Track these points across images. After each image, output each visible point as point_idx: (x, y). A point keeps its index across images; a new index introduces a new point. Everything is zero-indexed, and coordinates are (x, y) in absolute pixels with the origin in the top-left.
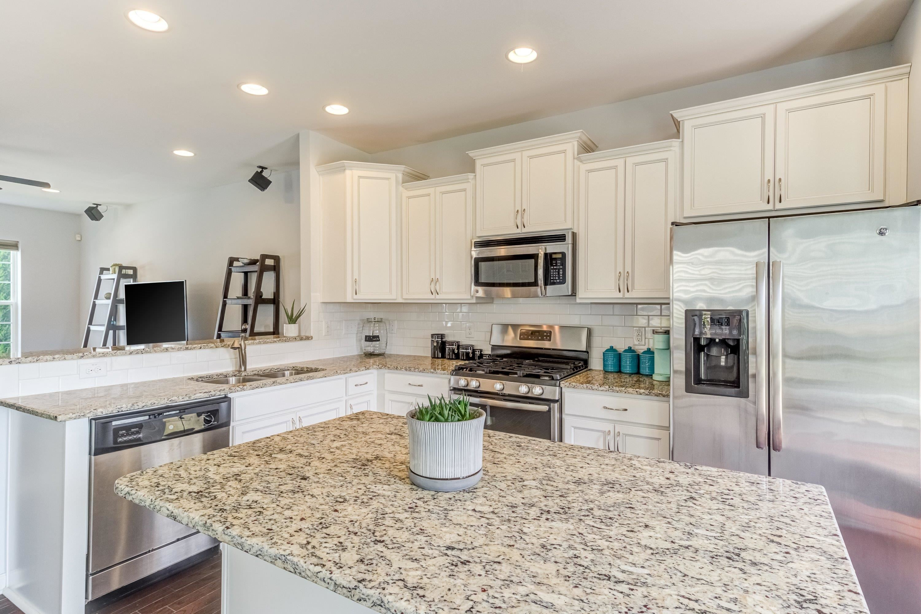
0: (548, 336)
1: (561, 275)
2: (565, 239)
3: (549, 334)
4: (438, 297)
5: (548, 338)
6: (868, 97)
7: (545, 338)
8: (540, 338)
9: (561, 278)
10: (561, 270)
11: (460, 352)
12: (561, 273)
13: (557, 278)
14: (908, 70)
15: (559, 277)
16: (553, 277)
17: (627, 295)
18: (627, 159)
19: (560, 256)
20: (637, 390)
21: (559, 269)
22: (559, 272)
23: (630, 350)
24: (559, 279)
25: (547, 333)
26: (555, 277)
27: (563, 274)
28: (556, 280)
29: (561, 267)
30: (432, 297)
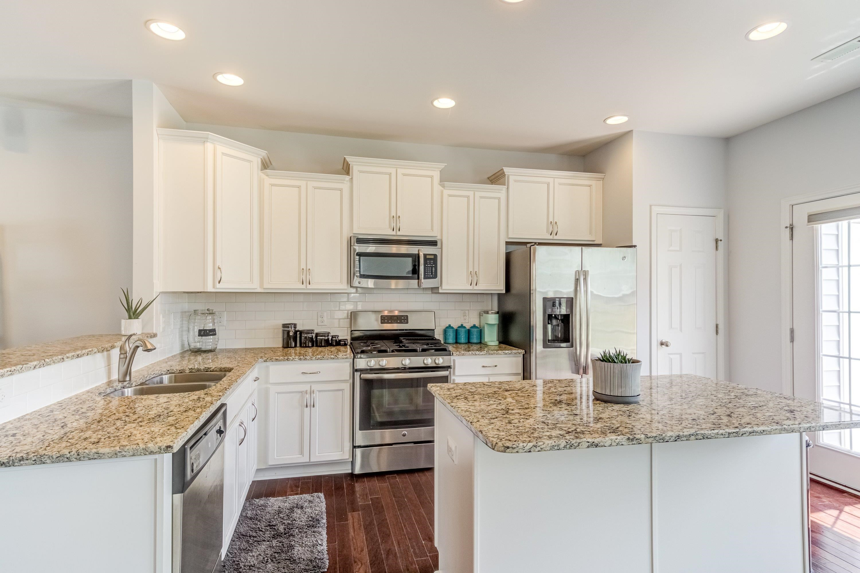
0: (405, 319)
1: (434, 272)
2: (437, 244)
3: (405, 318)
4: (309, 287)
5: (406, 321)
6: (590, 186)
7: (403, 321)
8: (399, 321)
9: (433, 274)
10: (433, 268)
11: (318, 339)
12: (434, 270)
13: (430, 274)
14: (603, 177)
15: (432, 273)
16: (427, 273)
17: (476, 288)
18: (476, 193)
19: (432, 257)
20: (504, 351)
21: (432, 267)
22: (432, 269)
23: (462, 326)
24: (432, 274)
25: (404, 317)
26: (429, 273)
27: (435, 271)
28: (430, 275)
29: (434, 265)
30: (303, 287)
